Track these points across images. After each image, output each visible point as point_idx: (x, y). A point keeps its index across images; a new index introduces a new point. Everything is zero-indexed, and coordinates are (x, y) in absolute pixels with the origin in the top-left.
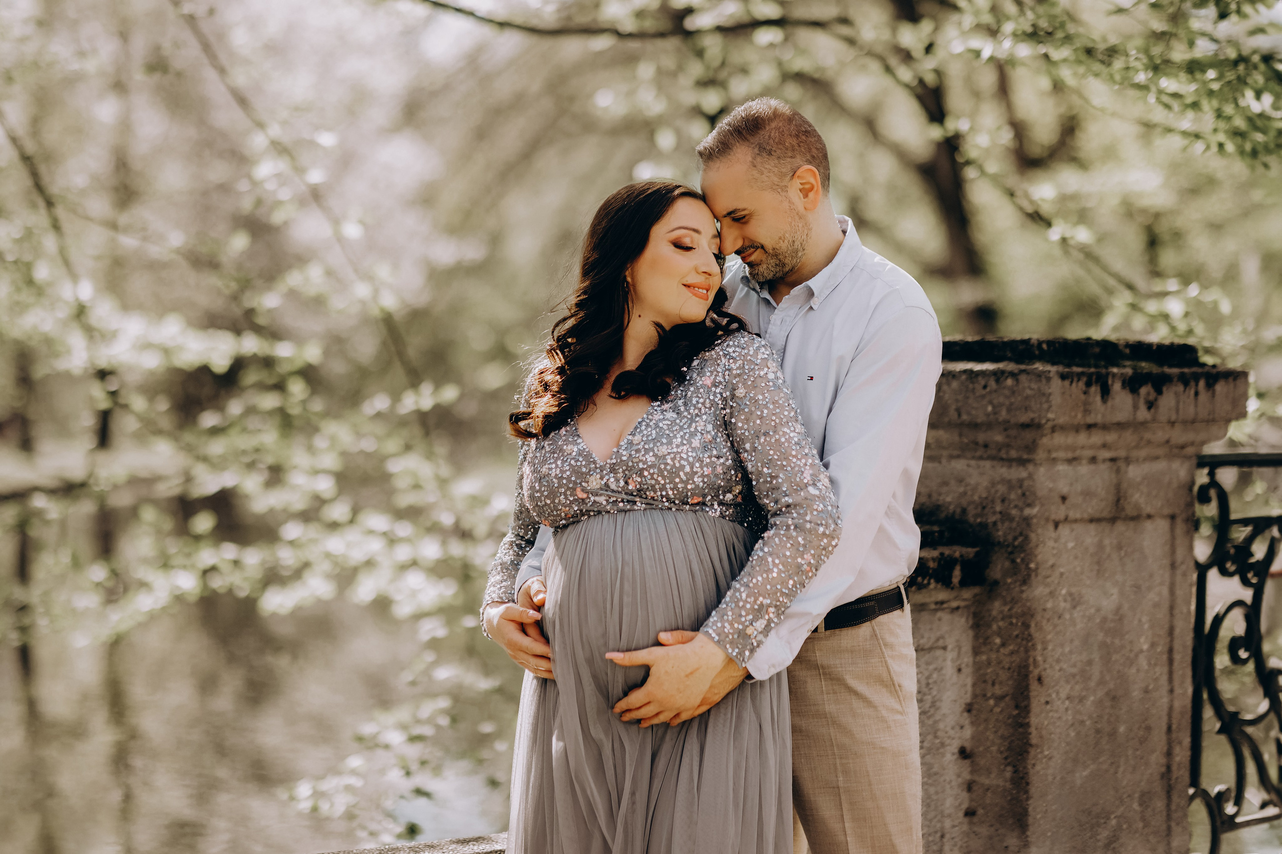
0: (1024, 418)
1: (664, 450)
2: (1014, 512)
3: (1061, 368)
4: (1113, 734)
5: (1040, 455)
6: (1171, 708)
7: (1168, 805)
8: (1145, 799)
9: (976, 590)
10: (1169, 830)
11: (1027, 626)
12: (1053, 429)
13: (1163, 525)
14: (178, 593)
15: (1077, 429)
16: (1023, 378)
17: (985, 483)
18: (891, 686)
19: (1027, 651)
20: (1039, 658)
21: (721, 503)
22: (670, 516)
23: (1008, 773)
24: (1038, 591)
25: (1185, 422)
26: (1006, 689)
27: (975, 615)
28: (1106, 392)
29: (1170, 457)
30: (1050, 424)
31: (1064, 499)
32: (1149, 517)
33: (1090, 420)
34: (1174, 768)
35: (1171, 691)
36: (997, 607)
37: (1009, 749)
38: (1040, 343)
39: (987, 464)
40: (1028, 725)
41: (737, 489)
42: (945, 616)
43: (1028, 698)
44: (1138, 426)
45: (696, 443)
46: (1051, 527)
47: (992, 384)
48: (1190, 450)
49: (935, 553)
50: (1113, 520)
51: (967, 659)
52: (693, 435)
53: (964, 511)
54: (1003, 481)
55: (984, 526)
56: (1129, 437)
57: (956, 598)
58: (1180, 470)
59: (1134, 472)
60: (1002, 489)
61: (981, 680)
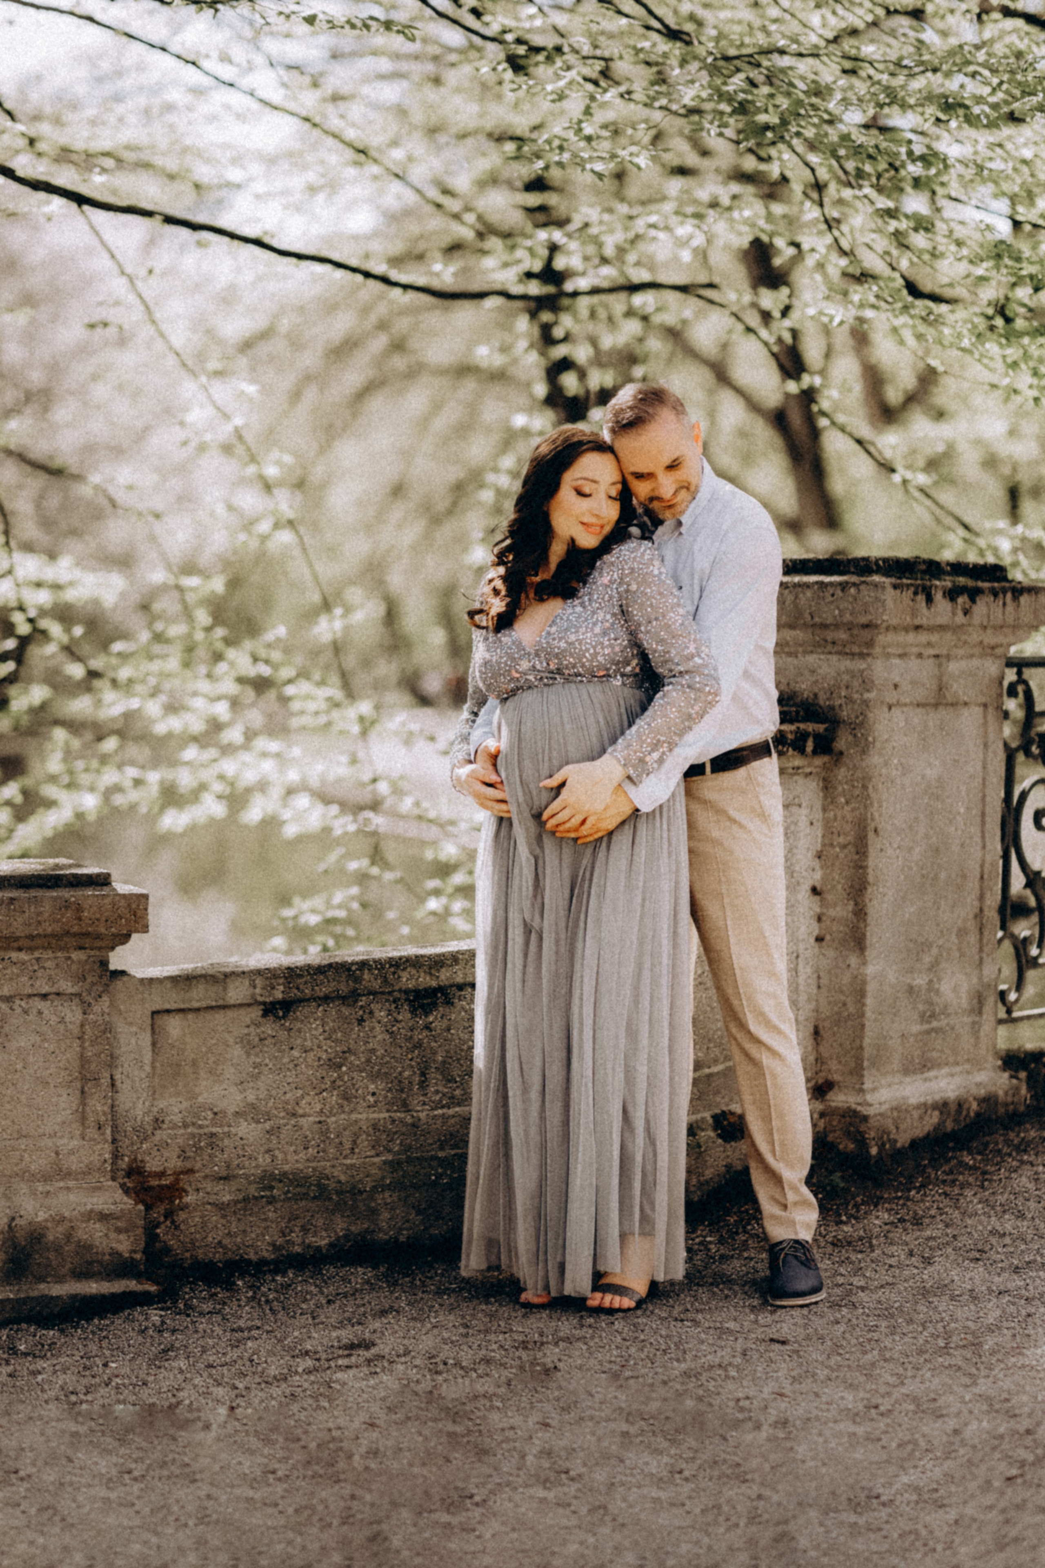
0: (863, 620)
1: (573, 638)
2: (856, 696)
3: (893, 580)
4: (936, 878)
5: (877, 650)
6: (983, 861)
7: (981, 940)
8: (962, 932)
9: (826, 759)
10: (981, 960)
11: (865, 787)
12: (887, 629)
13: (978, 711)
14: (80, 810)
15: (906, 629)
16: (862, 587)
17: (833, 674)
18: (763, 816)
19: (866, 807)
20: (876, 815)
21: (623, 675)
22: (581, 686)
23: (851, 907)
24: (874, 759)
25: (995, 628)
26: (850, 838)
27: (824, 779)
28: (929, 600)
29: (983, 655)
30: (884, 625)
31: (896, 686)
32: (966, 704)
33: (917, 622)
34: (986, 910)
35: (984, 847)
36: (842, 773)
37: (852, 887)
38: (877, 560)
39: (835, 658)
40: (867, 867)
41: (634, 662)
42: (800, 779)
43: (866, 846)
44: (956, 629)
45: (597, 630)
46: (886, 709)
47: (839, 592)
48: (999, 651)
49: (793, 728)
50: (936, 706)
51: (818, 815)
52: (595, 624)
53: (816, 695)
54: (848, 671)
55: (832, 708)
56: (948, 636)
57: (809, 765)
58: (992, 667)
59: (953, 667)
60: (846, 677)
61: (829, 831)
